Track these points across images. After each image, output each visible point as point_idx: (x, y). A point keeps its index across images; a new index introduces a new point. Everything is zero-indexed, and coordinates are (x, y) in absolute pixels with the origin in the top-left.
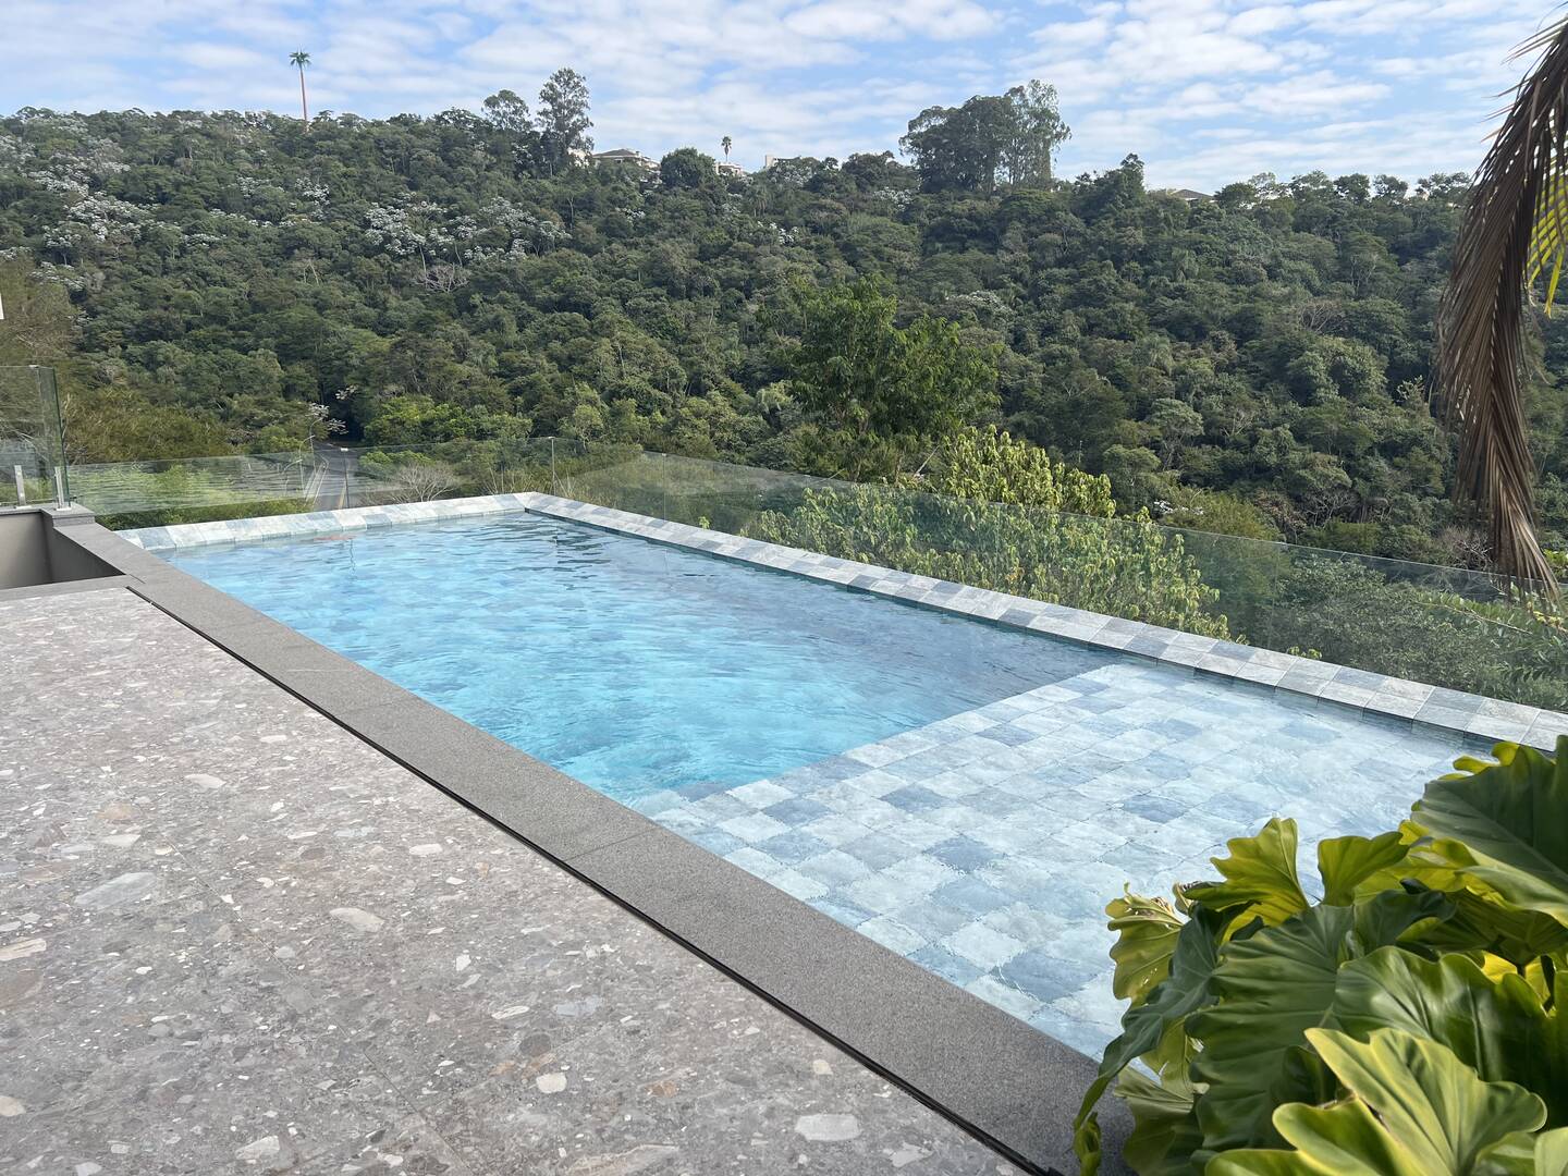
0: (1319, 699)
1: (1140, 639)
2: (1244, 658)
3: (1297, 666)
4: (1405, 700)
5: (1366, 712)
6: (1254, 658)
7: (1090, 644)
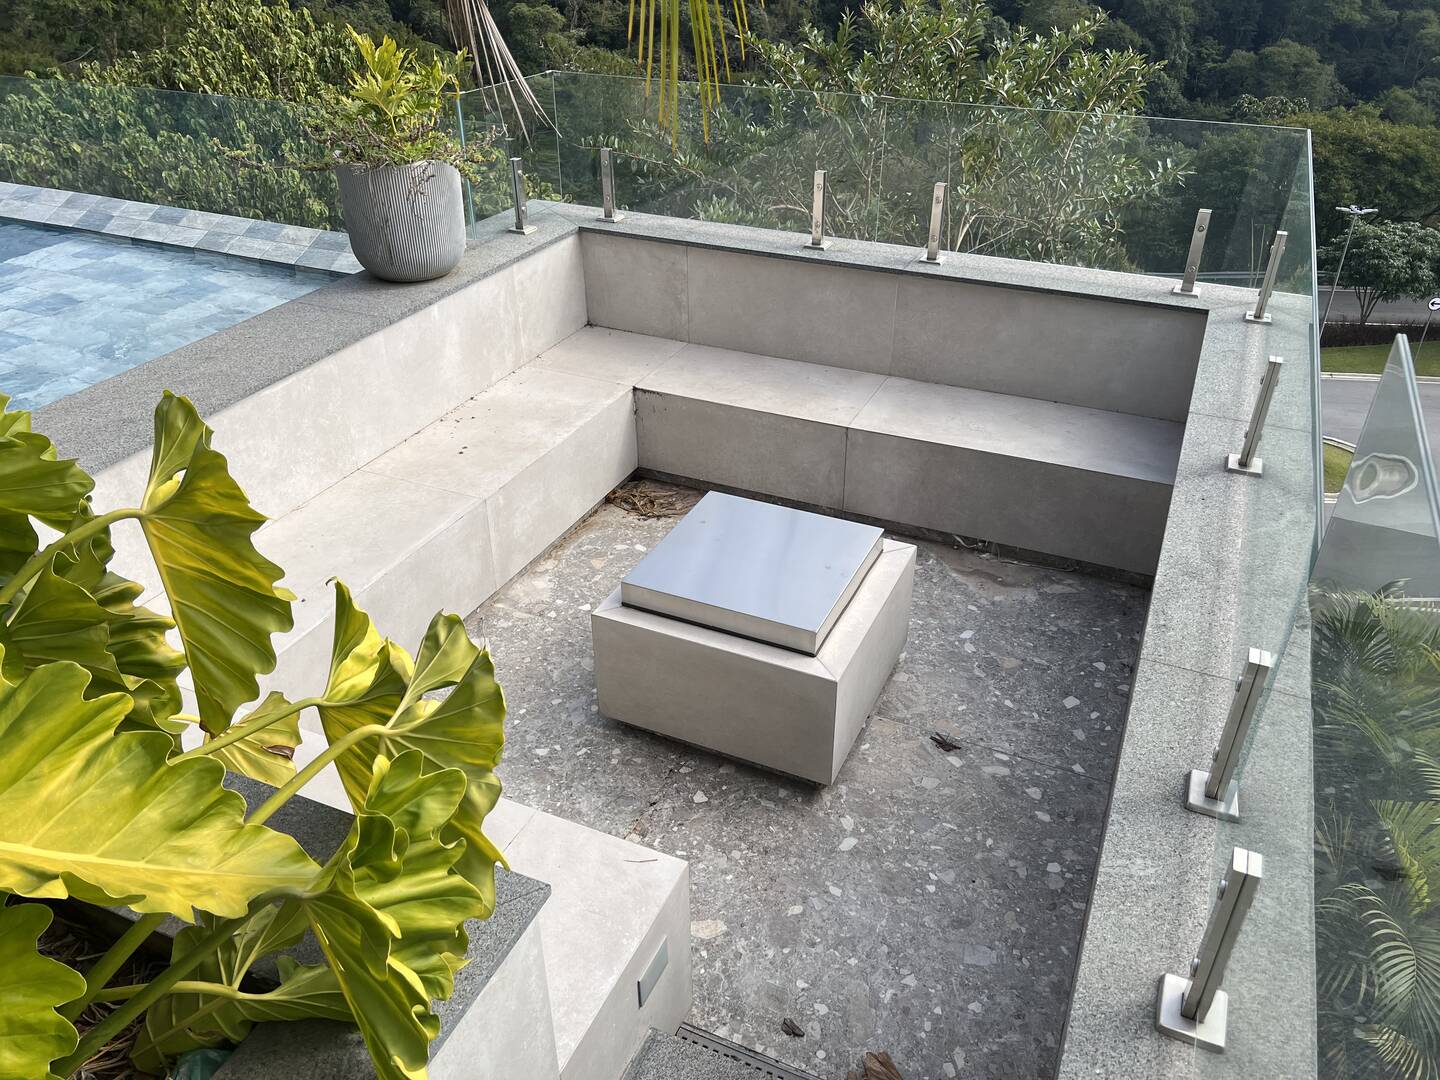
0: (227, 255)
1: (91, 213)
2: (175, 221)
3: (218, 225)
4: (293, 247)
5: (262, 263)
6: (184, 221)
7: (45, 225)
